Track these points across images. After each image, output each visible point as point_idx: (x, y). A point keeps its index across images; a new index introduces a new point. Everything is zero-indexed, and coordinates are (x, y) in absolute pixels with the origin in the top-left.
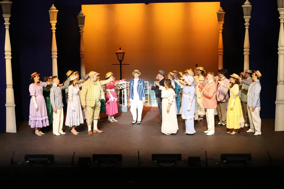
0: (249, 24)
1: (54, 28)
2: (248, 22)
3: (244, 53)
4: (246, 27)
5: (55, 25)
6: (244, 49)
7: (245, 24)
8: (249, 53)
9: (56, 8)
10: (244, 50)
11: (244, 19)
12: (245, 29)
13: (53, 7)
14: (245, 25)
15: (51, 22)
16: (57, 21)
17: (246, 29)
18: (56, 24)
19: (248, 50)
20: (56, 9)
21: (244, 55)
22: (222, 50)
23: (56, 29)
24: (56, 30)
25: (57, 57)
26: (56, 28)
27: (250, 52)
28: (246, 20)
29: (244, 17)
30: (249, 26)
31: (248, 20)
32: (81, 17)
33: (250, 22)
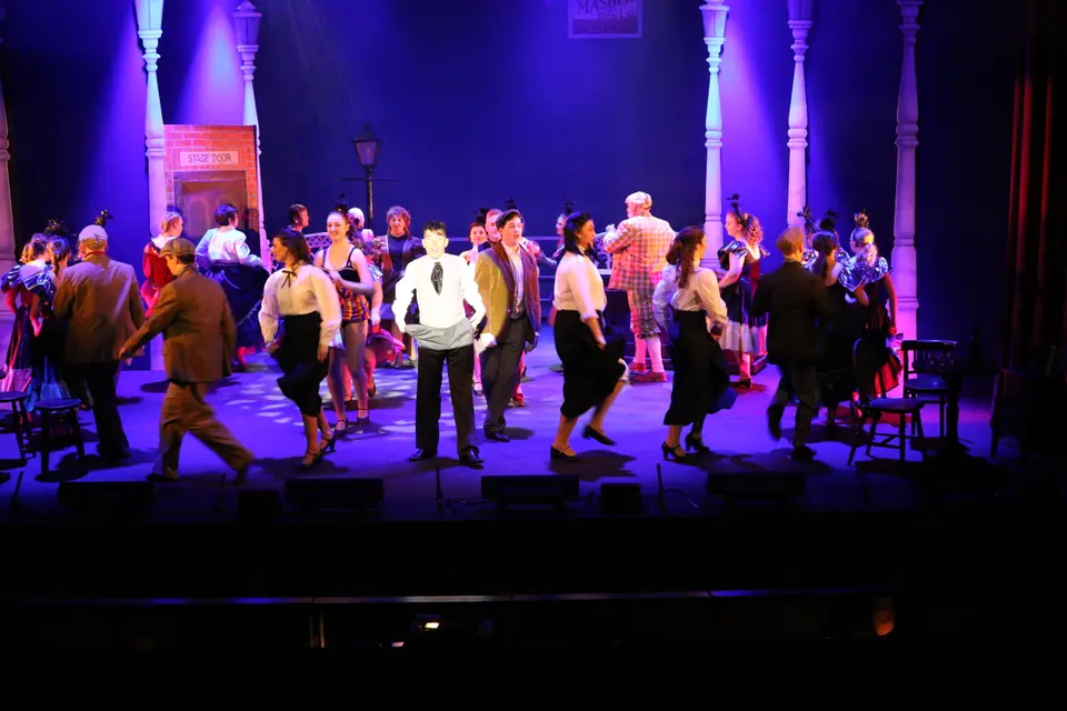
1: (152, 56)
2: (804, 41)
3: (789, 144)
4: (796, 58)
5: (156, 44)
6: (789, 128)
7: (792, 47)
8: (806, 144)
10: (790, 132)
12: (794, 62)
14: (792, 50)
15: (143, 34)
16: (161, 32)
17: (796, 64)
18: (159, 39)
19: (804, 133)
21: (788, 150)
22: (718, 134)
24: (158, 62)
25: (164, 153)
26: (159, 56)
27: (808, 139)
28: (795, 34)
29: (790, 22)
30: (807, 54)
31: (804, 34)
32: (246, 18)
33: (808, 41)
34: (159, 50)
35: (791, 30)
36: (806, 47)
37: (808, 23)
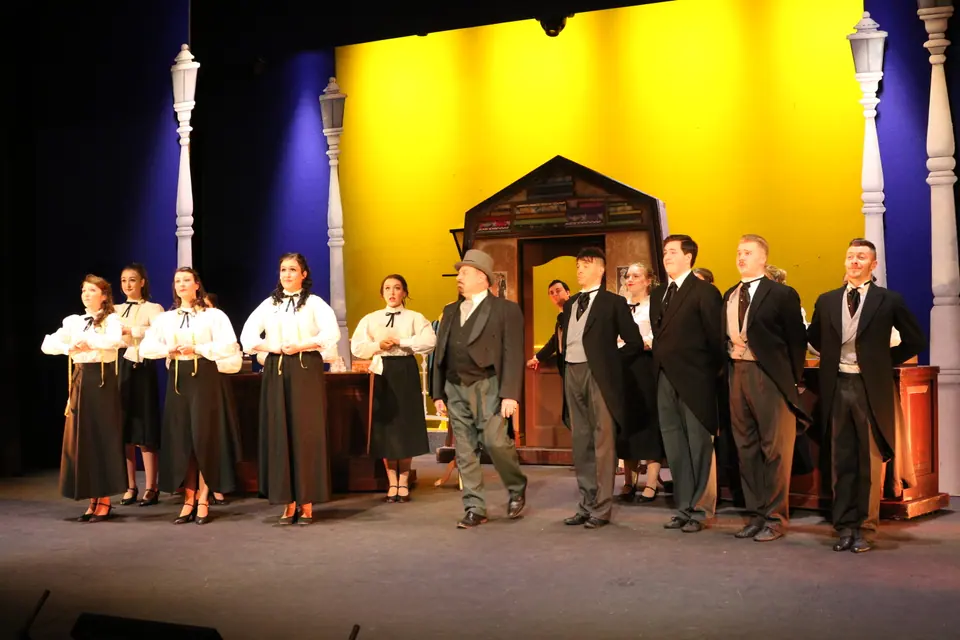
0: (948, 43)
1: (185, 129)
2: (942, 35)
3: (929, 180)
4: (932, 59)
5: (188, 116)
6: (928, 158)
7: (926, 45)
8: (955, 179)
9: (193, 57)
10: (930, 163)
11: (922, 23)
12: (929, 67)
13: (186, 55)
14: (926, 49)
15: (178, 107)
16: (194, 103)
17: (933, 67)
18: (193, 111)
19: (949, 162)
20: (193, 60)
21: (927, 189)
22: (881, 196)
23: (191, 133)
24: (191, 136)
25: (192, 232)
26: (191, 129)
28: (929, 27)
29: (919, 11)
30: (947, 52)
31: (941, 25)
32: (332, 100)
33: (948, 34)
34: (192, 123)
35: (923, 22)
36: (947, 43)
37: (947, 10)
